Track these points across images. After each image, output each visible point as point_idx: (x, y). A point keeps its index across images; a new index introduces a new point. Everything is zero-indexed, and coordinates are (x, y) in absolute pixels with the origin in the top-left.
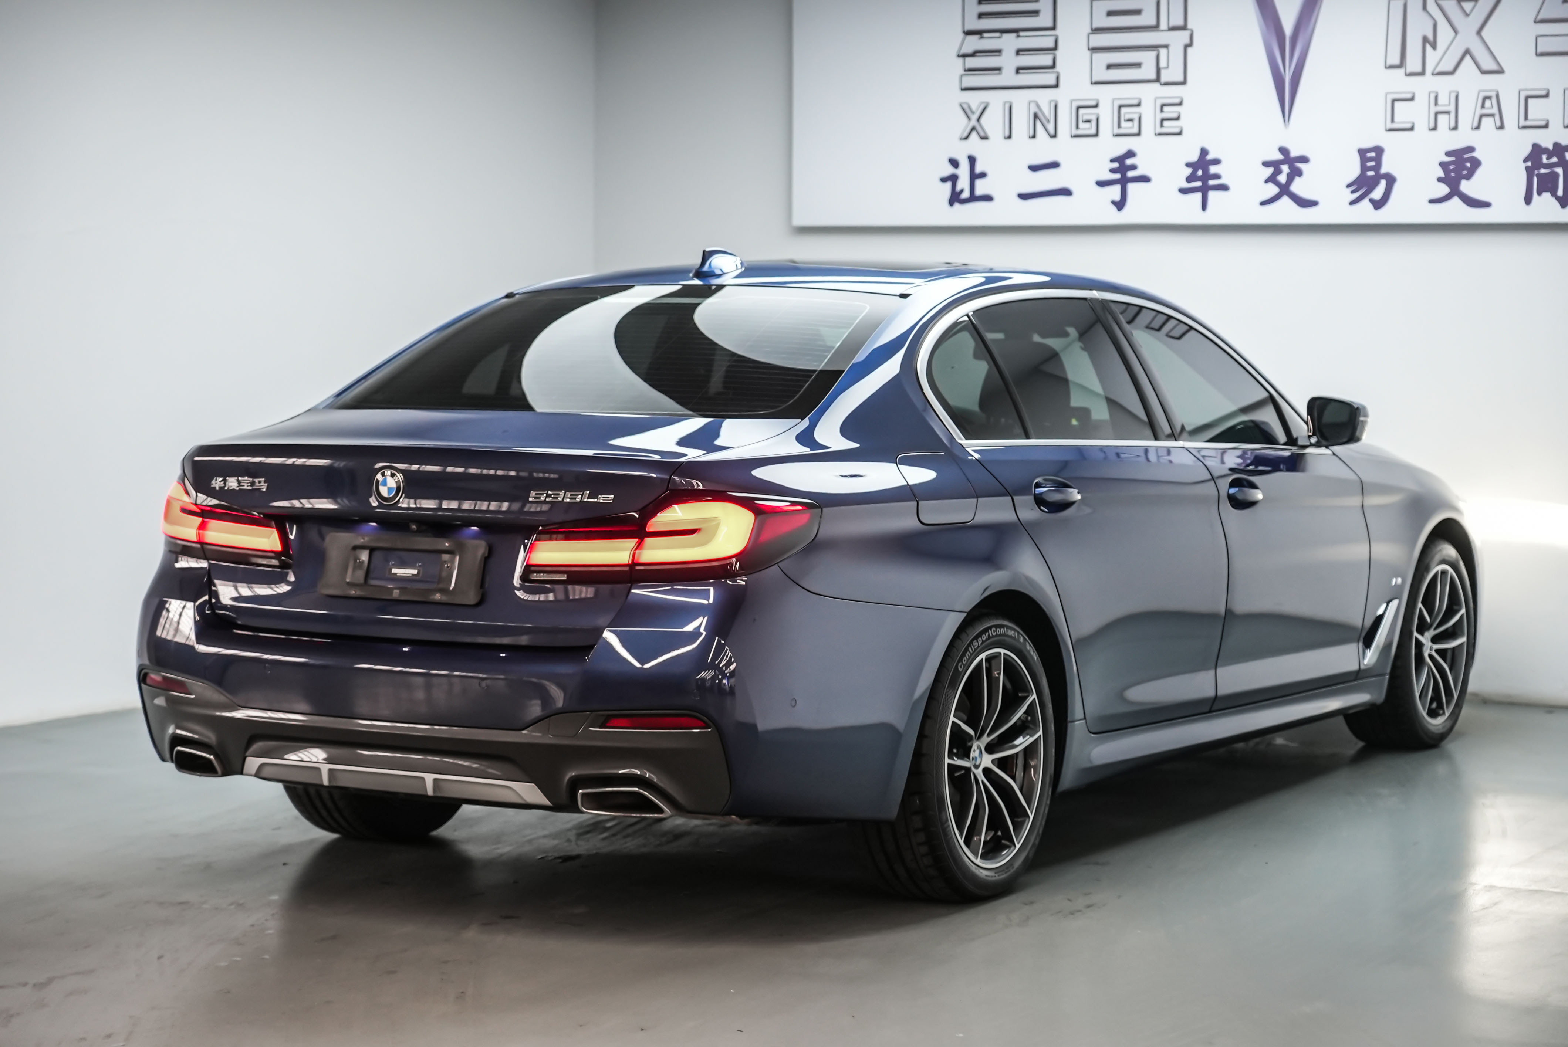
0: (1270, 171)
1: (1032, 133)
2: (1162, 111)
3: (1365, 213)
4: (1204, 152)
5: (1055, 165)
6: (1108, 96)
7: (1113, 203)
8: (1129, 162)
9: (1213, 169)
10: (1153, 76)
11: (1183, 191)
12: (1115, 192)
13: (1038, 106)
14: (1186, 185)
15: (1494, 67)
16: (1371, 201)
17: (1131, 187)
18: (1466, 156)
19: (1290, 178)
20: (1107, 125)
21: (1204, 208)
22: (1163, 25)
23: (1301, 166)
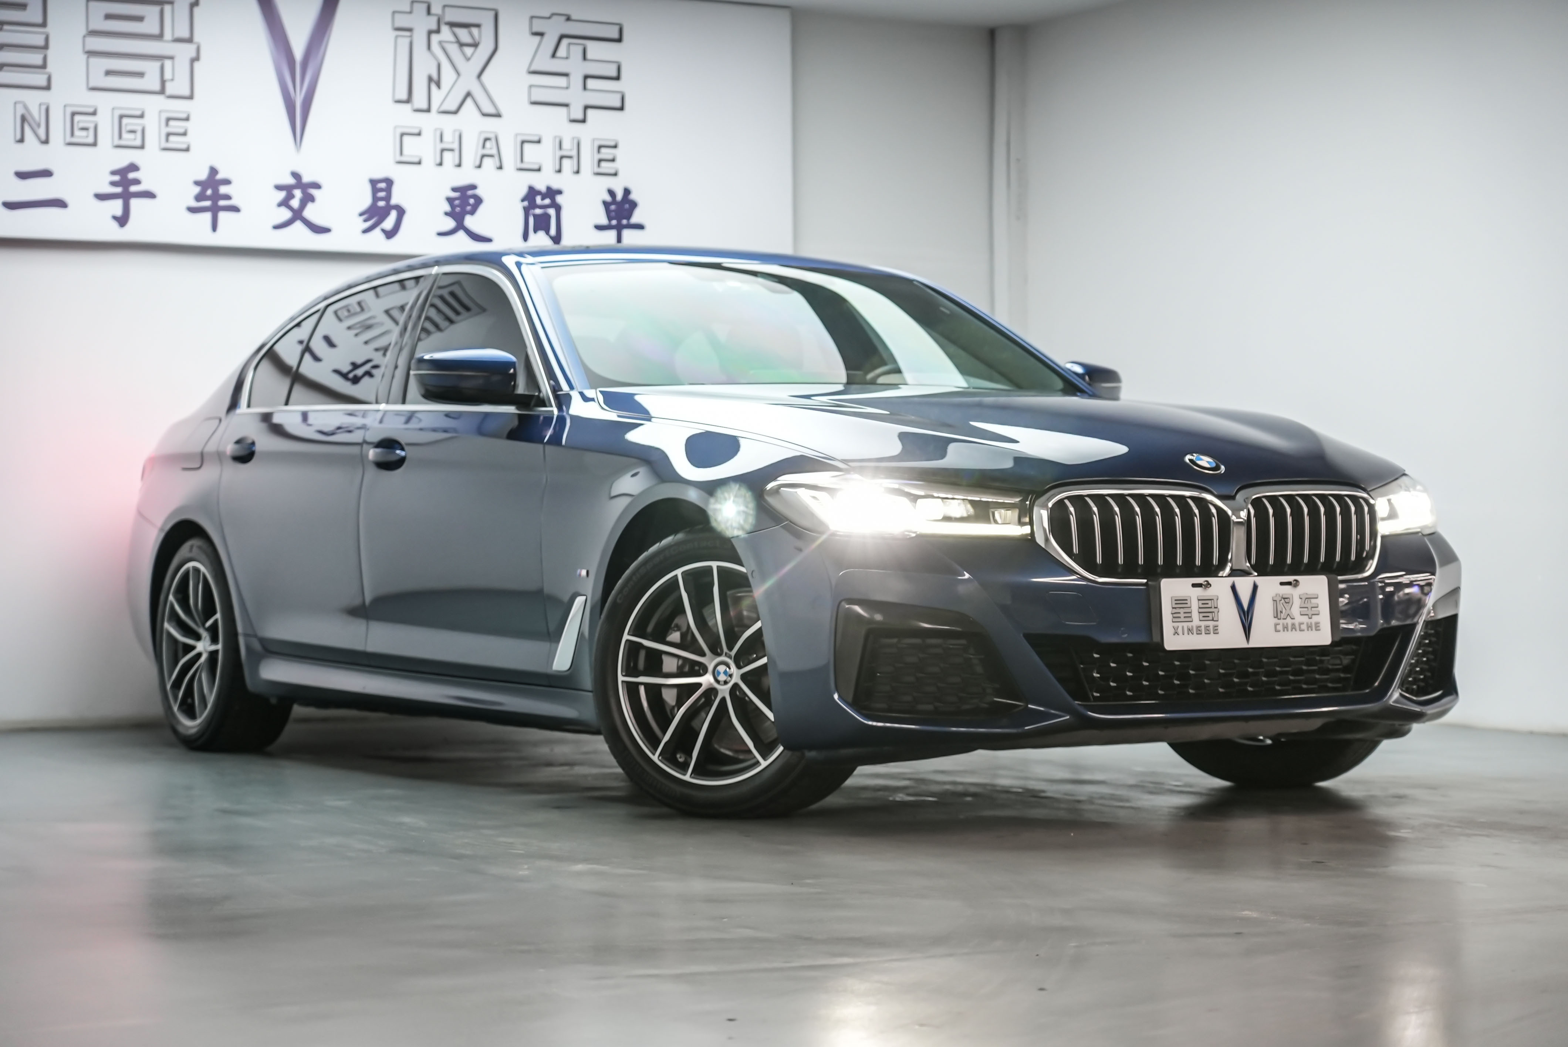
0: (282, 195)
1: (18, 137)
2: (167, 125)
3: (376, 242)
4: (213, 171)
5: (46, 173)
6: (106, 104)
7: (115, 218)
8: (132, 175)
9: (223, 190)
10: (157, 87)
11: (192, 210)
12: (116, 207)
13: (26, 107)
14: (194, 204)
15: (492, 111)
16: (383, 231)
17: (134, 203)
18: (470, 192)
19: (303, 204)
20: (106, 135)
21: (214, 228)
22: (168, 35)
23: (313, 192)
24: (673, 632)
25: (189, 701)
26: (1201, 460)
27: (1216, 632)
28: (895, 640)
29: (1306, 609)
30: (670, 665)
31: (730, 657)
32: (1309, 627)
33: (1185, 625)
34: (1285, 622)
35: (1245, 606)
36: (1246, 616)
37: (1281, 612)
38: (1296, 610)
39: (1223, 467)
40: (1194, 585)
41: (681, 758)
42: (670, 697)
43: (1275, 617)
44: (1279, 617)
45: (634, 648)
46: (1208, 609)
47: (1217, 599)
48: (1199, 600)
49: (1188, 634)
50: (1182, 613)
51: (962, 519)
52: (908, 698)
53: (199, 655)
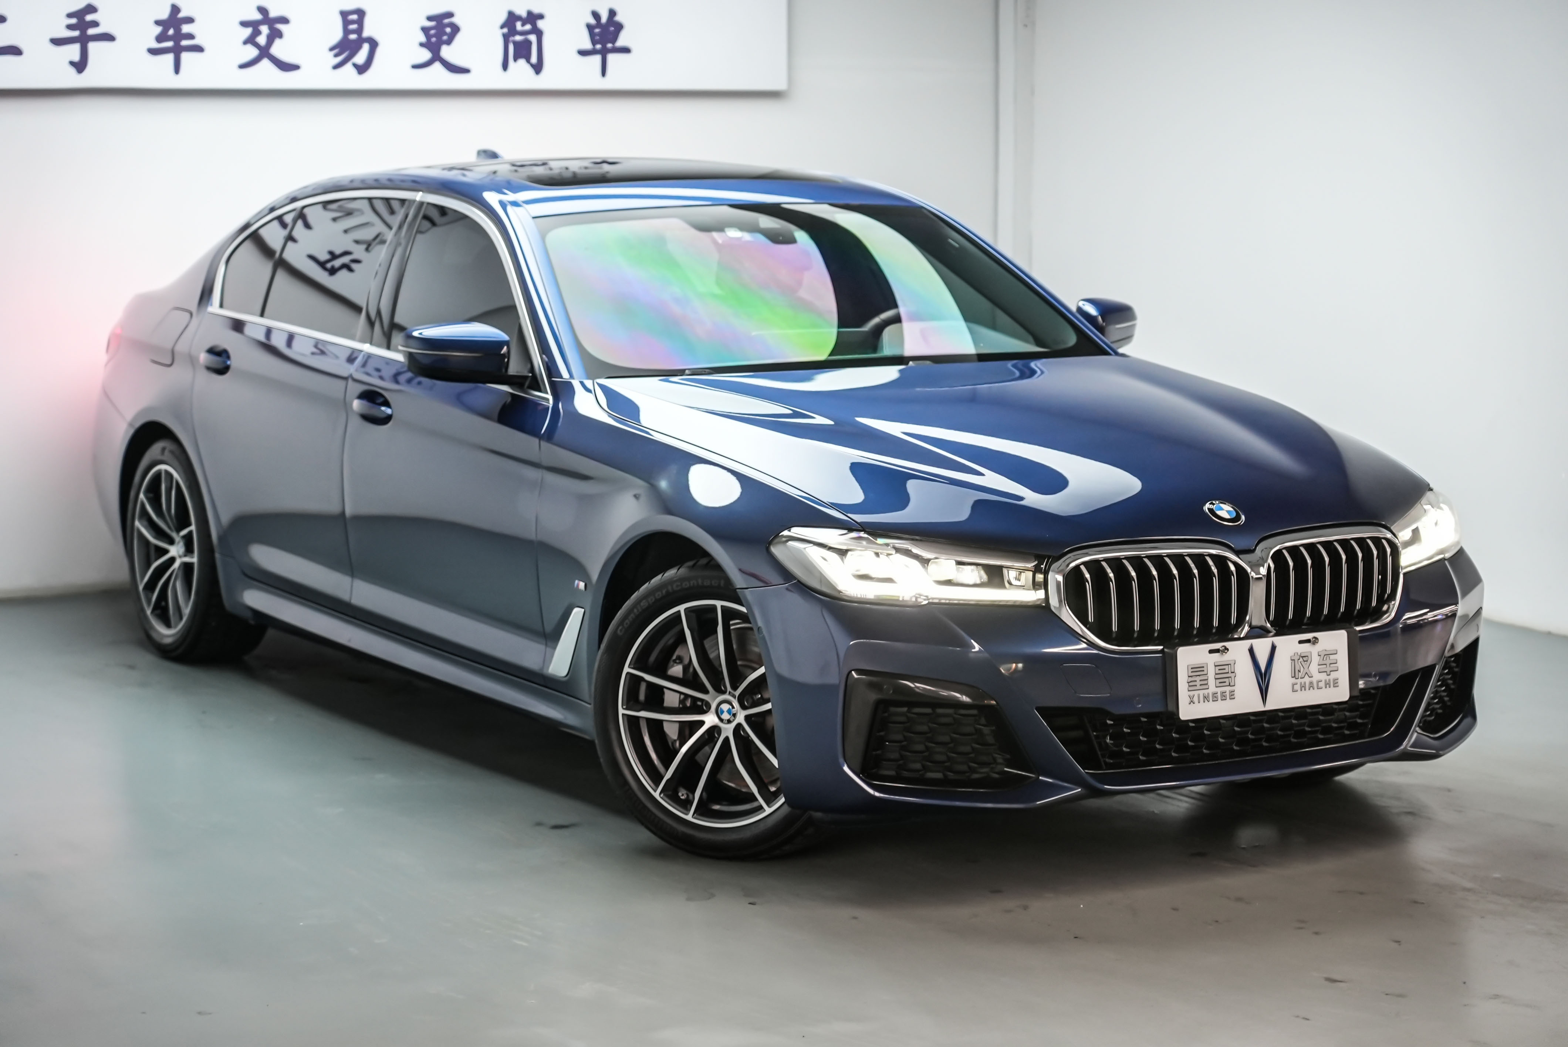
0: (248, 31)
3: (348, 78)
4: (175, 9)
7: (72, 63)
8: (89, 18)
9: (186, 28)
11: (153, 52)
12: (73, 52)
14: (156, 45)
16: (355, 65)
17: (92, 46)
18: (446, 21)
19: (271, 40)
21: (177, 70)
23: (280, 26)
24: (675, 665)
25: (163, 604)
26: (1222, 509)
27: (1232, 697)
28: (905, 709)
29: (1325, 666)
30: (671, 699)
31: (734, 696)
32: (1327, 684)
33: (1201, 693)
34: (1303, 681)
35: (1263, 667)
36: (1263, 678)
37: (1299, 671)
38: (1314, 668)
39: (1243, 517)
40: (1211, 652)
41: (682, 794)
42: (672, 732)
43: (1292, 677)
44: (1297, 677)
45: (635, 682)
46: (1225, 675)
47: (1235, 664)
48: (1215, 666)
49: (1204, 702)
50: (1198, 681)
51: (975, 585)
52: (918, 766)
53: (172, 560)
